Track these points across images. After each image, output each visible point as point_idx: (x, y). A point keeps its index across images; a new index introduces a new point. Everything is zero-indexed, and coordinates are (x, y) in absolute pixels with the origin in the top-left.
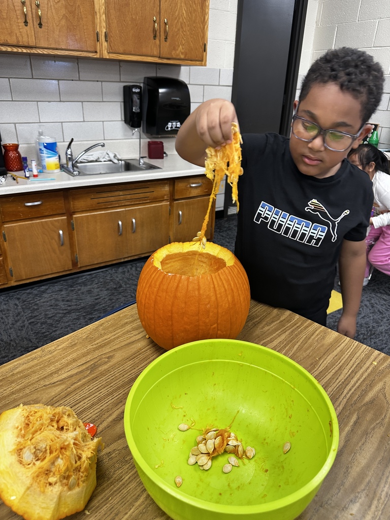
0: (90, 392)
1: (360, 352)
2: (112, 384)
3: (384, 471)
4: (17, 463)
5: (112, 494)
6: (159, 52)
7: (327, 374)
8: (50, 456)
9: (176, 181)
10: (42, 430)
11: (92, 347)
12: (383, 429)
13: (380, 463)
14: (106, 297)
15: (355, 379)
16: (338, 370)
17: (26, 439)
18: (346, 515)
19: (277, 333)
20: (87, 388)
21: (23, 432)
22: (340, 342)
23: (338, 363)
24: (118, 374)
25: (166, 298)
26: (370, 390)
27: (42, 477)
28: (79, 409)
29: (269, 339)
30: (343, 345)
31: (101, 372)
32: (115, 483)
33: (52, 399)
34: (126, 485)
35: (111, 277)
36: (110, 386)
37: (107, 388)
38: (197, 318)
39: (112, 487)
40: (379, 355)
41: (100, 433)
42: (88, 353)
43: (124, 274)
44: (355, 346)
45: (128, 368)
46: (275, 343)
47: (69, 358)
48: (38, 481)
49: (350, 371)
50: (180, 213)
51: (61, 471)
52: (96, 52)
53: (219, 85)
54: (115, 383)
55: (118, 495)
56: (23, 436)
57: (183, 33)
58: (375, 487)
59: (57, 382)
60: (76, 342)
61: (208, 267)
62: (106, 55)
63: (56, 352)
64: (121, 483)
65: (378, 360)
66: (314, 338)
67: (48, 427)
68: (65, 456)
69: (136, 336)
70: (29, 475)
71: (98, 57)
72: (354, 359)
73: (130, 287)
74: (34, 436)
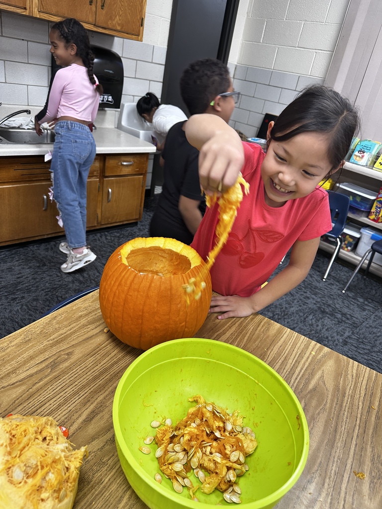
0: (54, 392)
1: (300, 342)
2: (76, 383)
3: (331, 452)
4: (8, 484)
5: (94, 499)
6: (94, 19)
7: (275, 364)
8: (41, 472)
9: (107, 157)
10: (30, 445)
11: (48, 343)
12: (326, 414)
13: (327, 445)
14: (29, 276)
15: (299, 369)
16: (284, 360)
17: (14, 456)
18: (305, 494)
19: (228, 325)
20: (50, 388)
21: (8, 449)
22: (282, 333)
23: (283, 353)
24: (81, 372)
25: (137, 298)
26: (312, 378)
27: (35, 495)
28: (45, 410)
29: (221, 331)
30: (285, 336)
31: (63, 371)
32: (96, 486)
33: (14, 402)
34: (107, 487)
35: (33, 254)
36: (74, 384)
37: (71, 387)
38: (168, 317)
39: (93, 490)
40: (316, 345)
41: (72, 435)
42: (45, 350)
43: (47, 251)
44: (295, 337)
45: (91, 365)
46: (228, 334)
47: (25, 355)
48: (31, 499)
49: (294, 361)
50: (110, 190)
51: (53, 486)
52: (25, 9)
53: (152, 63)
54: (79, 381)
55: (101, 499)
56: (10, 453)
57: (121, 3)
58: (325, 466)
59: (17, 382)
60: (30, 337)
61: (168, 262)
62: (36, 14)
63: (9, 349)
64: (101, 486)
65: (315, 350)
66: (260, 329)
67: (34, 441)
68: (56, 469)
69: (94, 331)
70: (22, 495)
71: (27, 14)
72: (296, 350)
73: (55, 266)
74: (22, 452)
